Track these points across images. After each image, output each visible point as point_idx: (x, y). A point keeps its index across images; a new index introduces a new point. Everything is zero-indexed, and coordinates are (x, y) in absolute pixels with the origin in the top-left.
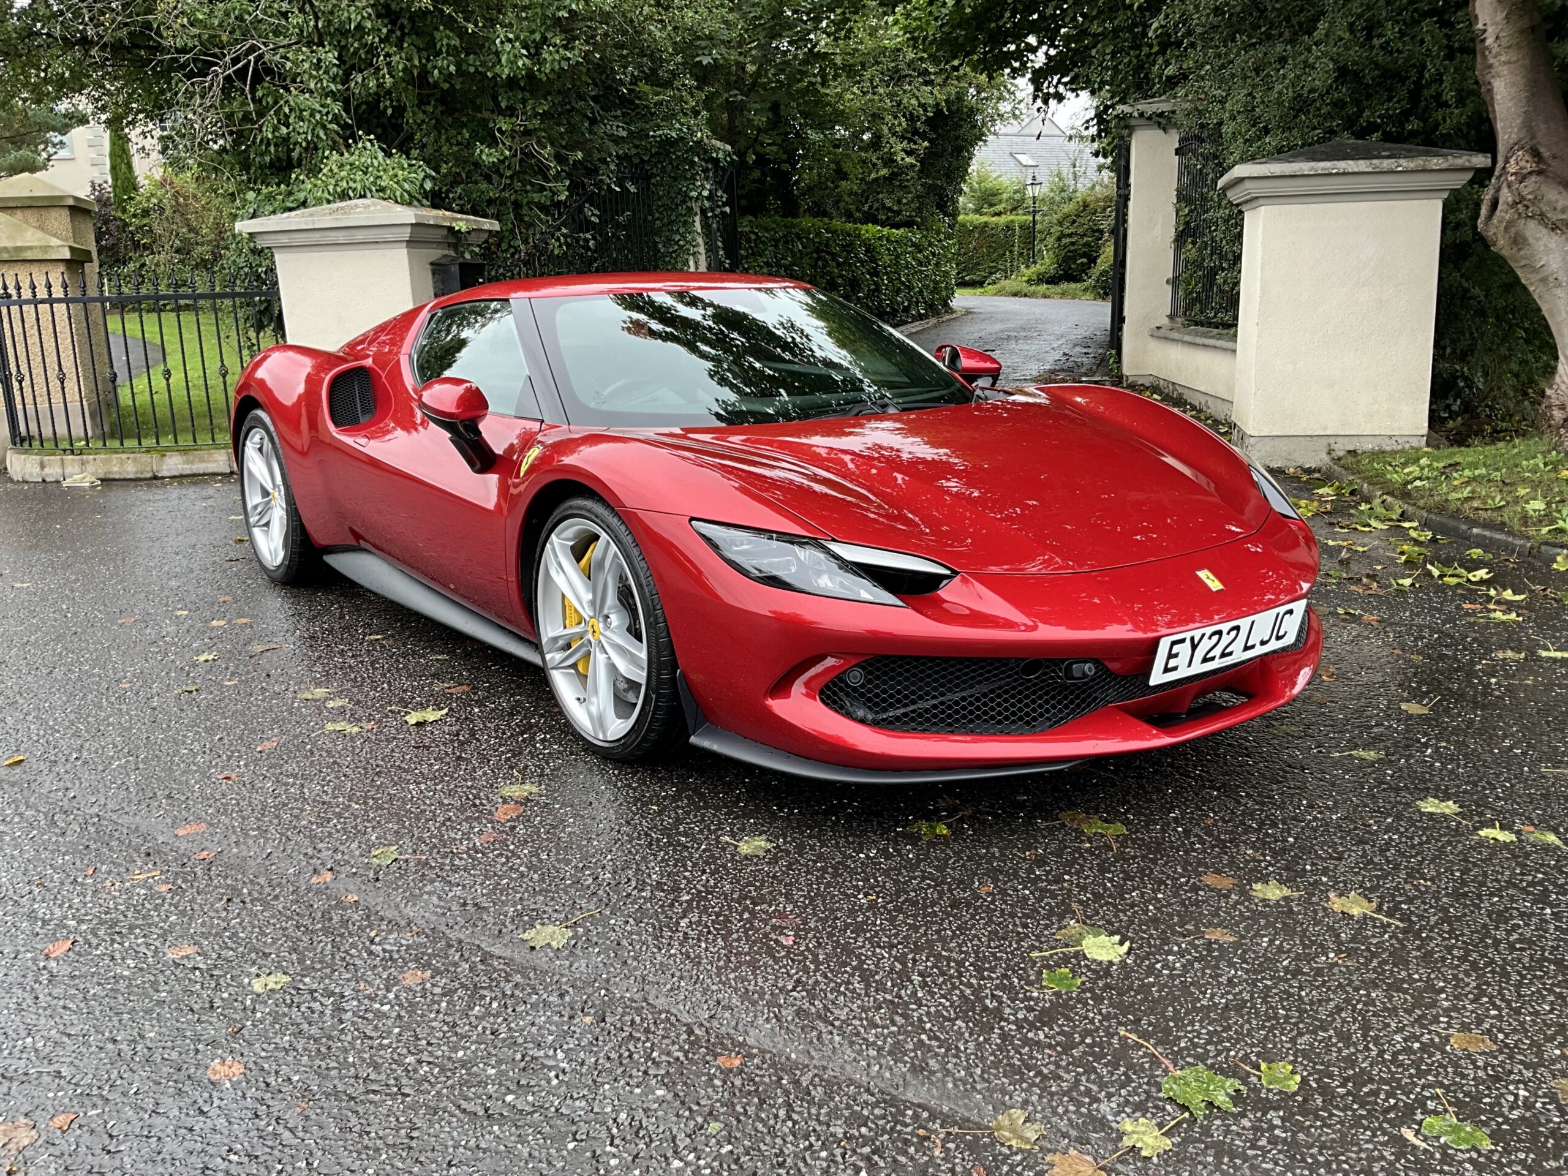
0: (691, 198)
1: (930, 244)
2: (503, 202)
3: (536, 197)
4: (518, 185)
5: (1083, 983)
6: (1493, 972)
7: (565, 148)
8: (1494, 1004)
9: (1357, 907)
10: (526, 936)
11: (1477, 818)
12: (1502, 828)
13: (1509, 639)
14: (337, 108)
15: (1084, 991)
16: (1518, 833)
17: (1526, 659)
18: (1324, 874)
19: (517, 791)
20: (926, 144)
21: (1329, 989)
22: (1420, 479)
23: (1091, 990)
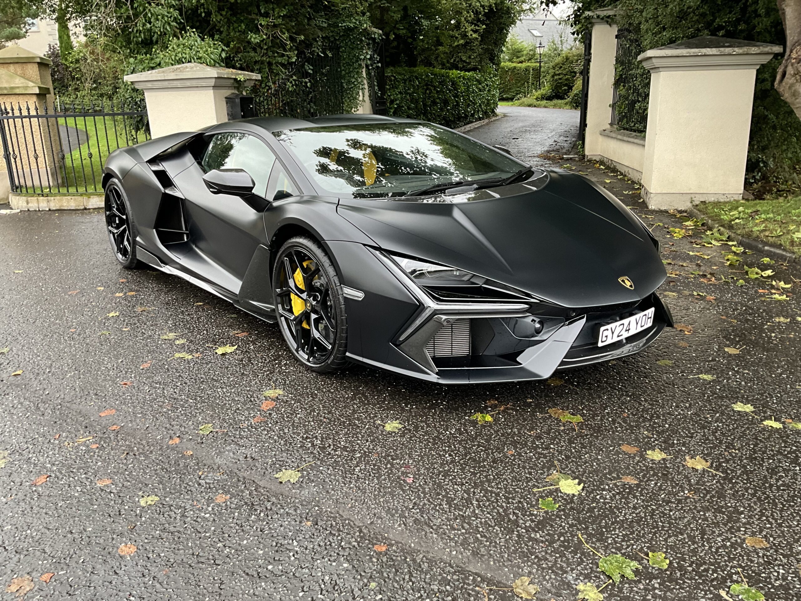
0: (361, 59)
1: (486, 80)
2: (262, 62)
3: (280, 60)
4: (270, 54)
5: (560, 506)
6: (768, 503)
7: (295, 33)
8: (768, 521)
9: (699, 464)
10: (277, 476)
11: (762, 414)
12: (776, 420)
13: (782, 311)
14: (176, 14)
15: (560, 511)
16: (784, 423)
17: (790, 322)
18: (684, 445)
19: (271, 393)
20: (484, 26)
21: (685, 511)
22: (738, 218)
23: (564, 510)
